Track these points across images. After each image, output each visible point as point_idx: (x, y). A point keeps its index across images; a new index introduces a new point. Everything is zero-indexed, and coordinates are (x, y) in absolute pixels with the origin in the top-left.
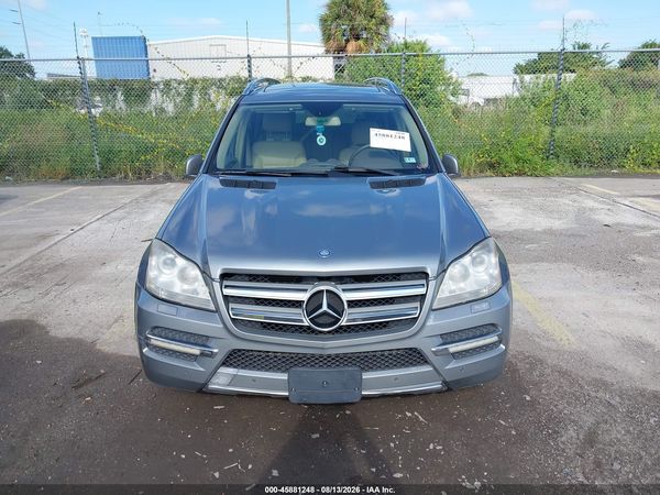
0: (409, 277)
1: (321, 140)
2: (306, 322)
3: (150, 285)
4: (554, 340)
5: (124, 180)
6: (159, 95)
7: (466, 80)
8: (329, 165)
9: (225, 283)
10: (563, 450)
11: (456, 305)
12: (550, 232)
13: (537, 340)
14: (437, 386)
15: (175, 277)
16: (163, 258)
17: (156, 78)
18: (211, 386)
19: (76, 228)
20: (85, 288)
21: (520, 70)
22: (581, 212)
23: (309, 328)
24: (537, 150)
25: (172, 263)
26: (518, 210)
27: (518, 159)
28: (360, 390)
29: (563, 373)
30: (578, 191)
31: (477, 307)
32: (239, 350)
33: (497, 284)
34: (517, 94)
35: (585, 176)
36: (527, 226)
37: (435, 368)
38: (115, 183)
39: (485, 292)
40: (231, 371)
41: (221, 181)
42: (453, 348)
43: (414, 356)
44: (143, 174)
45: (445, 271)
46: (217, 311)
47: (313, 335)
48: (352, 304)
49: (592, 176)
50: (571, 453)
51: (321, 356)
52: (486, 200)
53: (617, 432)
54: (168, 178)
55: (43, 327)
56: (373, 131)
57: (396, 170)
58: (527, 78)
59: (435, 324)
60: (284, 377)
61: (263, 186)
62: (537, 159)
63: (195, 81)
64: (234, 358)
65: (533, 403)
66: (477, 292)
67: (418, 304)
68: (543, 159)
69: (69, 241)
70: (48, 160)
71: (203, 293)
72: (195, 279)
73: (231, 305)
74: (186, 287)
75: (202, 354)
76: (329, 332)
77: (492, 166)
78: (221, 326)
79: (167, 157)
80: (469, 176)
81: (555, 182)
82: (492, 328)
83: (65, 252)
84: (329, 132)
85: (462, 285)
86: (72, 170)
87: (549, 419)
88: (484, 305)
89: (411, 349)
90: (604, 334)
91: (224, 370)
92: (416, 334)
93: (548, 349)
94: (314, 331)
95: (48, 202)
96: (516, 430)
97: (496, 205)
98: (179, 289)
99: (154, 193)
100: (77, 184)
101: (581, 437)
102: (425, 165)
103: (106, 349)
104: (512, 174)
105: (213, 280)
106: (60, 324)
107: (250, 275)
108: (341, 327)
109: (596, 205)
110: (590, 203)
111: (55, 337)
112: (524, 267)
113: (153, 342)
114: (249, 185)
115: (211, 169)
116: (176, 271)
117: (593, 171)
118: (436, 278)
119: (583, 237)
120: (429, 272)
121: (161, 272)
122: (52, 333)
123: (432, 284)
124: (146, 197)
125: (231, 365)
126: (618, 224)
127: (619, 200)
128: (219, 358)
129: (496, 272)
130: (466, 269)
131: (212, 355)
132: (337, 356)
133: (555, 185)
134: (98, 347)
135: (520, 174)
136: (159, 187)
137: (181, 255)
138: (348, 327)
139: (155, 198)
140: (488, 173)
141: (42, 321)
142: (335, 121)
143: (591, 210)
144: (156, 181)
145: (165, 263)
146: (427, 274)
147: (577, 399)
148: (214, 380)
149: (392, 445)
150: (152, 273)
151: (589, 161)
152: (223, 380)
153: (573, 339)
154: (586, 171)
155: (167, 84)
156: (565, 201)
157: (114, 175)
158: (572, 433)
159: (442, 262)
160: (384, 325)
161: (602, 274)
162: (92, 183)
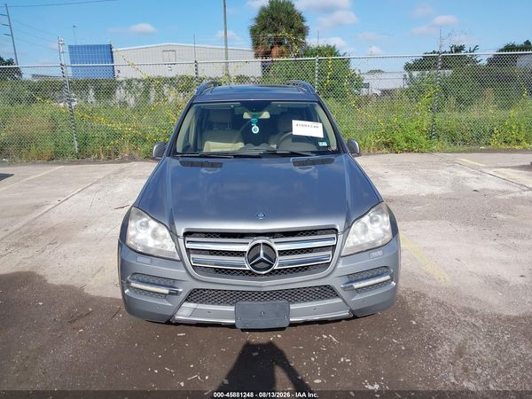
0: (324, 232)
1: (255, 130)
2: (248, 268)
3: (130, 242)
4: (433, 279)
5: (97, 161)
6: (122, 91)
7: (367, 77)
8: (262, 149)
9: (187, 239)
10: (440, 360)
11: (358, 253)
12: (432, 196)
13: (421, 279)
14: (345, 313)
15: (150, 235)
16: (139, 222)
17: (121, 77)
18: (177, 317)
19: (62, 199)
20: (72, 246)
21: (408, 67)
22: (456, 180)
23: (250, 271)
24: (422, 132)
25: (147, 225)
26: (407, 180)
27: (407, 140)
28: (288, 317)
29: (441, 304)
30: (454, 164)
31: (374, 254)
32: (198, 290)
33: (389, 236)
34: (407, 86)
35: (459, 152)
36: (414, 191)
37: (343, 300)
38: (90, 163)
39: (380, 243)
40: (192, 305)
41: (181, 162)
42: (356, 285)
43: (327, 292)
44: (112, 156)
45: (350, 227)
46: (182, 260)
47: (253, 277)
48: (283, 253)
49: (465, 152)
50: (445, 361)
51: (259, 292)
52: (382, 172)
53: (479, 346)
54: (132, 159)
55: (41, 277)
56: (295, 123)
57: (312, 152)
58: (415, 74)
59: (343, 267)
60: (232, 309)
61: (213, 165)
62: (422, 138)
63: (151, 80)
64: (194, 296)
65: (418, 326)
66: (374, 242)
67: (330, 253)
68: (427, 139)
69: (57, 209)
70: (37, 145)
71: (170, 246)
72: (164, 237)
73: (192, 256)
74: (157, 243)
75: (170, 293)
76: (265, 275)
77: (387, 145)
78: (184, 271)
79: (131, 141)
80: (369, 154)
81: (436, 157)
82: (386, 270)
83: (55, 218)
84: (261, 123)
85: (363, 238)
86: (56, 153)
87: (430, 338)
88: (380, 253)
89: (326, 286)
90: (471, 274)
91: (186, 305)
92: (329, 275)
93: (430, 286)
94: (253, 274)
95: (39, 179)
96: (405, 346)
97: (389, 176)
98: (152, 244)
99: (122, 170)
100: (60, 164)
101: (453, 350)
102: (334, 148)
103: (92, 293)
104: (402, 151)
105: (178, 237)
106: (55, 274)
107: (206, 233)
108: (274, 271)
109: (467, 175)
110: (463, 173)
111: (52, 285)
112: (412, 224)
113: (133, 284)
114: (202, 165)
115: (173, 153)
116: (149, 231)
117: (466, 148)
118: (343, 232)
119: (457, 200)
120: (338, 228)
121: (138, 232)
122: (49, 281)
123: (340, 237)
124: (115, 174)
125: (191, 301)
126: (484, 189)
127: (484, 170)
128: (183, 296)
129: (388, 227)
130: (366, 226)
131: (177, 293)
132: (271, 292)
133: (436, 159)
134: (85, 291)
135: (410, 151)
136: (125, 165)
137: (153, 218)
138: (279, 270)
139: (123, 174)
140: (384, 150)
141: (41, 273)
142: (266, 115)
143: (464, 178)
144: (123, 161)
145: (141, 225)
146: (337, 230)
147: (451, 322)
148: (179, 312)
149: (313, 359)
150: (131, 233)
151: (463, 140)
152: (186, 312)
153: (448, 278)
154: (460, 148)
155: (129, 82)
156: (444, 172)
157: (89, 156)
158: (446, 347)
159: (347, 221)
160: (306, 268)
161: (471, 228)
162: (71, 163)
